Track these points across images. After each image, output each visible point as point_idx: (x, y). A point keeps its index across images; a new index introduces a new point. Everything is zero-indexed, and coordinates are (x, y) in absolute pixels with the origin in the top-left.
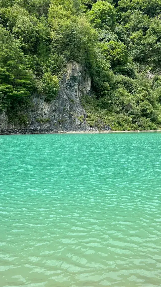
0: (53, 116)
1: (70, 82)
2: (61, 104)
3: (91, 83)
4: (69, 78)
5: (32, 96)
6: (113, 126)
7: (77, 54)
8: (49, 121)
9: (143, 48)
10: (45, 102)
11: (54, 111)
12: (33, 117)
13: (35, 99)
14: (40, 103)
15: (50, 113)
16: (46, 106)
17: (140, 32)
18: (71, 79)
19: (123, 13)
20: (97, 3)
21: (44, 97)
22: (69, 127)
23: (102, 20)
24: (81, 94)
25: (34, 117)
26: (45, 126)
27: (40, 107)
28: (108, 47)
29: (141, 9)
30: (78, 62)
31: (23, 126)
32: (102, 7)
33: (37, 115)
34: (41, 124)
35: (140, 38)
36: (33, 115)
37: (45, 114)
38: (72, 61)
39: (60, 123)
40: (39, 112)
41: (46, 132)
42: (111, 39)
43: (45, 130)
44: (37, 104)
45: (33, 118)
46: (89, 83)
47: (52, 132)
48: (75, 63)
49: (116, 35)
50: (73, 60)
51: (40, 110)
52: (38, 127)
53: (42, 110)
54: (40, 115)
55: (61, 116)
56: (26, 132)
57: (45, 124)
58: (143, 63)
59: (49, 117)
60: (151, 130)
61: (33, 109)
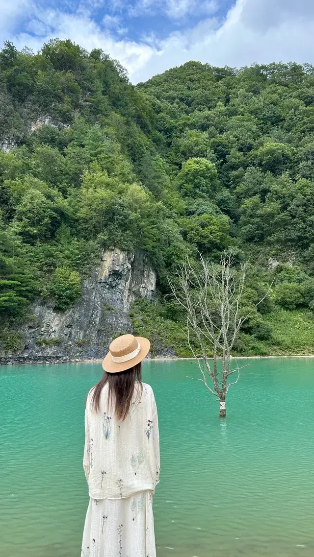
0: (66, 335)
1: (110, 280)
2: (85, 314)
3: (155, 280)
4: (107, 274)
5: (34, 304)
6: (182, 349)
7: (119, 239)
8: (58, 343)
9: (260, 221)
10: (54, 312)
11: (70, 326)
12: (31, 336)
13: (38, 309)
14: (47, 314)
15: (61, 330)
16: (56, 319)
17: (256, 198)
18: (110, 275)
19: (233, 172)
20: (189, 161)
21: (52, 304)
22: (94, 351)
23: (195, 185)
24: (134, 298)
25: (33, 337)
26: (50, 351)
27: (46, 320)
28: (196, 224)
29: (260, 165)
30: (123, 250)
31: (10, 352)
32: (196, 166)
33: (39, 334)
34: (44, 348)
35: (255, 207)
36: (31, 333)
37: (53, 332)
38: (112, 248)
39: (80, 345)
40: (43, 329)
41: (47, 360)
42: (205, 212)
43: (45, 358)
44: (40, 316)
45: (31, 338)
46: (153, 280)
47: (58, 361)
48: (118, 251)
49: (215, 206)
50: (115, 246)
51: (45, 325)
52: (38, 353)
53: (49, 325)
54: (45, 334)
55: (82, 335)
56: (9, 361)
57: (51, 347)
58: (262, 244)
59: (60, 336)
60: (256, 355)
61: (31, 324)
